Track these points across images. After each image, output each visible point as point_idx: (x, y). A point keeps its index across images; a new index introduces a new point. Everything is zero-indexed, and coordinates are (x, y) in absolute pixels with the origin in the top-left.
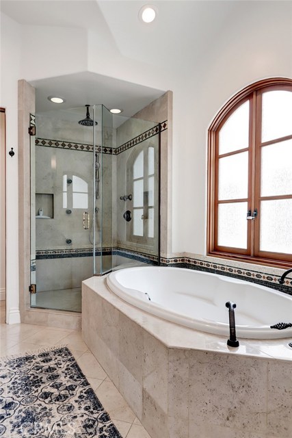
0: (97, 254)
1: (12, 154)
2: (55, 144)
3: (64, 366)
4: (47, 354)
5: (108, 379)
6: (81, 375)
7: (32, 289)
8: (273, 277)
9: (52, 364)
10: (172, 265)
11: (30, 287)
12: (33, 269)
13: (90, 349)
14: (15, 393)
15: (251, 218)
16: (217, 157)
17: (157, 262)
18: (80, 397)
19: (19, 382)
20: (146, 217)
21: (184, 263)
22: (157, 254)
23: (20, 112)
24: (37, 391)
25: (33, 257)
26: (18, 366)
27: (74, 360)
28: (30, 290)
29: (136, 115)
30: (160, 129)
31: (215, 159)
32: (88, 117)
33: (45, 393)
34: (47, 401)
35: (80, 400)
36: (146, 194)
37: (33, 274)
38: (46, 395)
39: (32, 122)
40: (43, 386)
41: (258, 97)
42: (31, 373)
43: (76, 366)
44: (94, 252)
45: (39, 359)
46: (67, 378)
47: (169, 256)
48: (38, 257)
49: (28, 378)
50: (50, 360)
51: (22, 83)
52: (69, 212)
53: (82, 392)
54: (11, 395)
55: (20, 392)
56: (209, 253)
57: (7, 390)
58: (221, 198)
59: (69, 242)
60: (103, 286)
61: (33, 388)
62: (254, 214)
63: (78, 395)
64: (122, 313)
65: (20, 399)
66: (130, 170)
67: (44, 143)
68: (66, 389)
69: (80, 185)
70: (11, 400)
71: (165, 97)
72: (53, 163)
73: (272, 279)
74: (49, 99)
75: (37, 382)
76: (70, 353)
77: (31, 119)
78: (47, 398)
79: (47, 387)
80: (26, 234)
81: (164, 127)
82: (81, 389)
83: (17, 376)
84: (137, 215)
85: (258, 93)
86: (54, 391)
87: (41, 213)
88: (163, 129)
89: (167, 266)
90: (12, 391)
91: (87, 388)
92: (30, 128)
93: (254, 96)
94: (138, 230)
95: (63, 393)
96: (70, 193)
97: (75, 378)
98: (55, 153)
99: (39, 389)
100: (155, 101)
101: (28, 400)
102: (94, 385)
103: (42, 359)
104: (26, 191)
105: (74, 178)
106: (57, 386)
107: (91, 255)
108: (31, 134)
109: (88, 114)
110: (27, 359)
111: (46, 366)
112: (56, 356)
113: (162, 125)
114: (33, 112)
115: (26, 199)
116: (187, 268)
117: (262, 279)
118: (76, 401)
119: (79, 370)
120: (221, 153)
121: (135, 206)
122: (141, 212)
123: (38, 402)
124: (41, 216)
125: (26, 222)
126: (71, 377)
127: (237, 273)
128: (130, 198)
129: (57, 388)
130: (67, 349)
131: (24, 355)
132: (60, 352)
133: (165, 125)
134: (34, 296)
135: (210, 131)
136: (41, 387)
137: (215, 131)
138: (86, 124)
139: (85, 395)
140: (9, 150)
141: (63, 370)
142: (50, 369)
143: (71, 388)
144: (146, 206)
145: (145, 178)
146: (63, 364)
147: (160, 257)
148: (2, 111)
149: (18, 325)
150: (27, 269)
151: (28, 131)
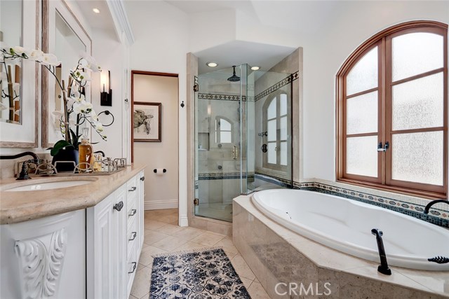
0: (244, 177)
1: (182, 105)
2: (210, 97)
3: (222, 264)
4: (209, 253)
5: (256, 280)
6: (235, 274)
7: (195, 202)
8: (410, 205)
9: (212, 261)
10: (303, 189)
11: (195, 201)
12: (196, 187)
13: (241, 253)
14: (188, 282)
15: (382, 150)
16: (345, 98)
17: (290, 185)
18: (236, 292)
19: (190, 273)
20: (278, 149)
21: (315, 187)
22: (290, 179)
23: (188, 76)
24: (203, 282)
25: (197, 179)
26: (189, 260)
27: (228, 260)
28: (195, 203)
29: (272, 70)
30: (291, 79)
31: (343, 99)
32: (234, 75)
33: (209, 285)
34: (211, 291)
35: (236, 295)
36: (278, 131)
37: (197, 190)
38: (210, 287)
39: (196, 82)
40: (207, 279)
41: (388, 42)
42: (198, 266)
43: (230, 265)
44: (241, 176)
45: (203, 256)
46: (225, 275)
47: (300, 181)
48: (200, 179)
49: (197, 270)
50: (211, 258)
51: (189, 55)
52: (220, 146)
53: (237, 288)
54: (185, 282)
55: (191, 281)
56: (338, 179)
57: (182, 278)
58: (349, 133)
59: (220, 168)
60: (250, 204)
61: (200, 279)
62: (385, 146)
63: (234, 291)
64: (269, 228)
65: (192, 287)
66: (265, 113)
67: (203, 96)
68: (225, 284)
69: (225, 125)
70: (186, 287)
71: (297, 53)
72: (209, 111)
73: (408, 207)
74: (207, 64)
75: (203, 275)
76: (225, 254)
77: (195, 80)
78: (211, 289)
79: (210, 280)
80: (192, 161)
81: (296, 76)
82: (236, 286)
83: (188, 268)
84: (272, 148)
85: (388, 38)
86: (215, 284)
87: (201, 147)
88: (294, 78)
89: (299, 189)
90: (186, 280)
91: (241, 285)
92: (195, 87)
93: (383, 42)
94: (272, 159)
95: (222, 286)
96: (219, 131)
97: (231, 275)
98: (210, 104)
99: (205, 281)
100: (288, 57)
101: (198, 288)
102: (246, 284)
103: (205, 256)
104: (192, 131)
105: (222, 120)
106: (218, 281)
107: (239, 177)
108: (195, 90)
109: (234, 72)
110: (195, 255)
111: (209, 262)
112: (215, 255)
113: (294, 75)
114: (197, 75)
115: (192, 137)
116: (316, 191)
117: (396, 206)
118: (233, 296)
119: (233, 269)
120: (349, 94)
121: (269, 140)
122: (275, 145)
123: (205, 292)
124: (201, 149)
125: (192, 154)
126: (228, 275)
127: (368, 199)
128: (266, 134)
129: (218, 282)
130: (222, 251)
131: (192, 252)
132: (217, 252)
133: (296, 75)
134: (197, 207)
135: (338, 76)
136: (206, 279)
137: (343, 74)
138: (233, 81)
139: (240, 292)
140: (181, 103)
141: (221, 267)
142: (211, 266)
143: (228, 284)
144: (279, 140)
145: (278, 118)
146: (221, 262)
147: (292, 181)
148: (176, 76)
149: (186, 227)
150: (192, 188)
151: (193, 88)
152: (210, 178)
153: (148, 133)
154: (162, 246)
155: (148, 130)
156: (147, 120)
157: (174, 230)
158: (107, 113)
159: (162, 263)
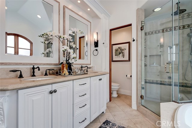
1: (134, 40)
7: (142, 97)
12: (143, 88)
25: (143, 83)
39: (143, 24)
51: (138, 10)
59: (170, 78)
74: (153, 11)
87: (154, 64)
92: (142, 28)
114: (143, 20)
134: (142, 100)
148: (130, 25)
149: (135, 110)
150: (140, 88)
151: (140, 29)
152: (161, 84)
153: (124, 57)
154: (115, 115)
155: (123, 56)
156: (123, 51)
157: (128, 109)
158: (97, 50)
159: (107, 124)
